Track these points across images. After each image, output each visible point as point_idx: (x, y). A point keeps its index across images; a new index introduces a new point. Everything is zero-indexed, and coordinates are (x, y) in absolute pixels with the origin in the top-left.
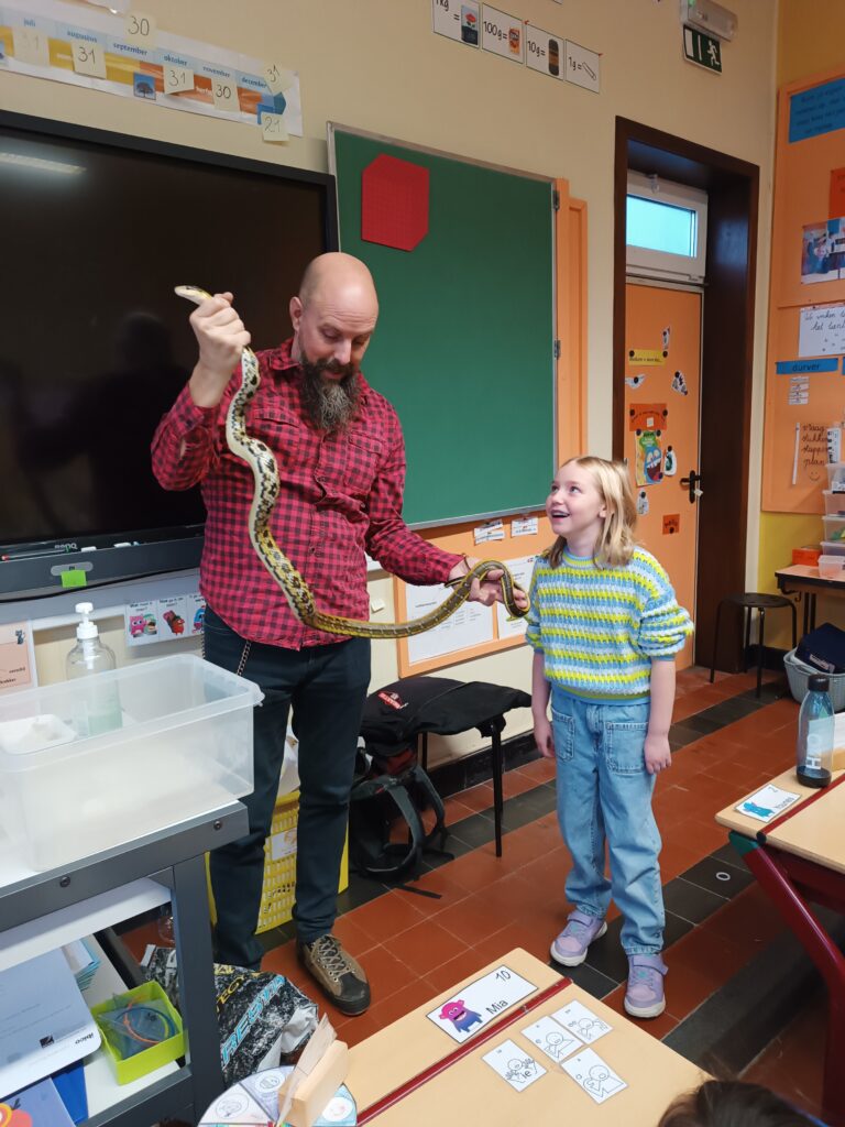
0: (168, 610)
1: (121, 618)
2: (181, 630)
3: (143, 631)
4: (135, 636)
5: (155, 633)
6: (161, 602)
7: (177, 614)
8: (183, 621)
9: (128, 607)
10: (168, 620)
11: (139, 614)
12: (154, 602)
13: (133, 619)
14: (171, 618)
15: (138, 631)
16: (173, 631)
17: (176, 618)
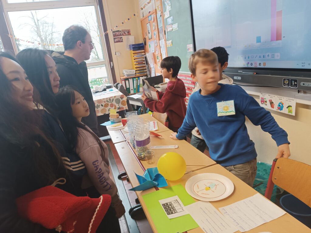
0: (270, 99)
1: (259, 96)
2: (273, 108)
3: (264, 103)
4: (262, 104)
5: (266, 105)
6: (269, 95)
7: (273, 101)
8: (274, 105)
9: (260, 94)
10: (270, 102)
11: (263, 97)
12: (267, 95)
13: (262, 98)
14: (271, 102)
15: (263, 103)
16: (271, 107)
17: (272, 103)
